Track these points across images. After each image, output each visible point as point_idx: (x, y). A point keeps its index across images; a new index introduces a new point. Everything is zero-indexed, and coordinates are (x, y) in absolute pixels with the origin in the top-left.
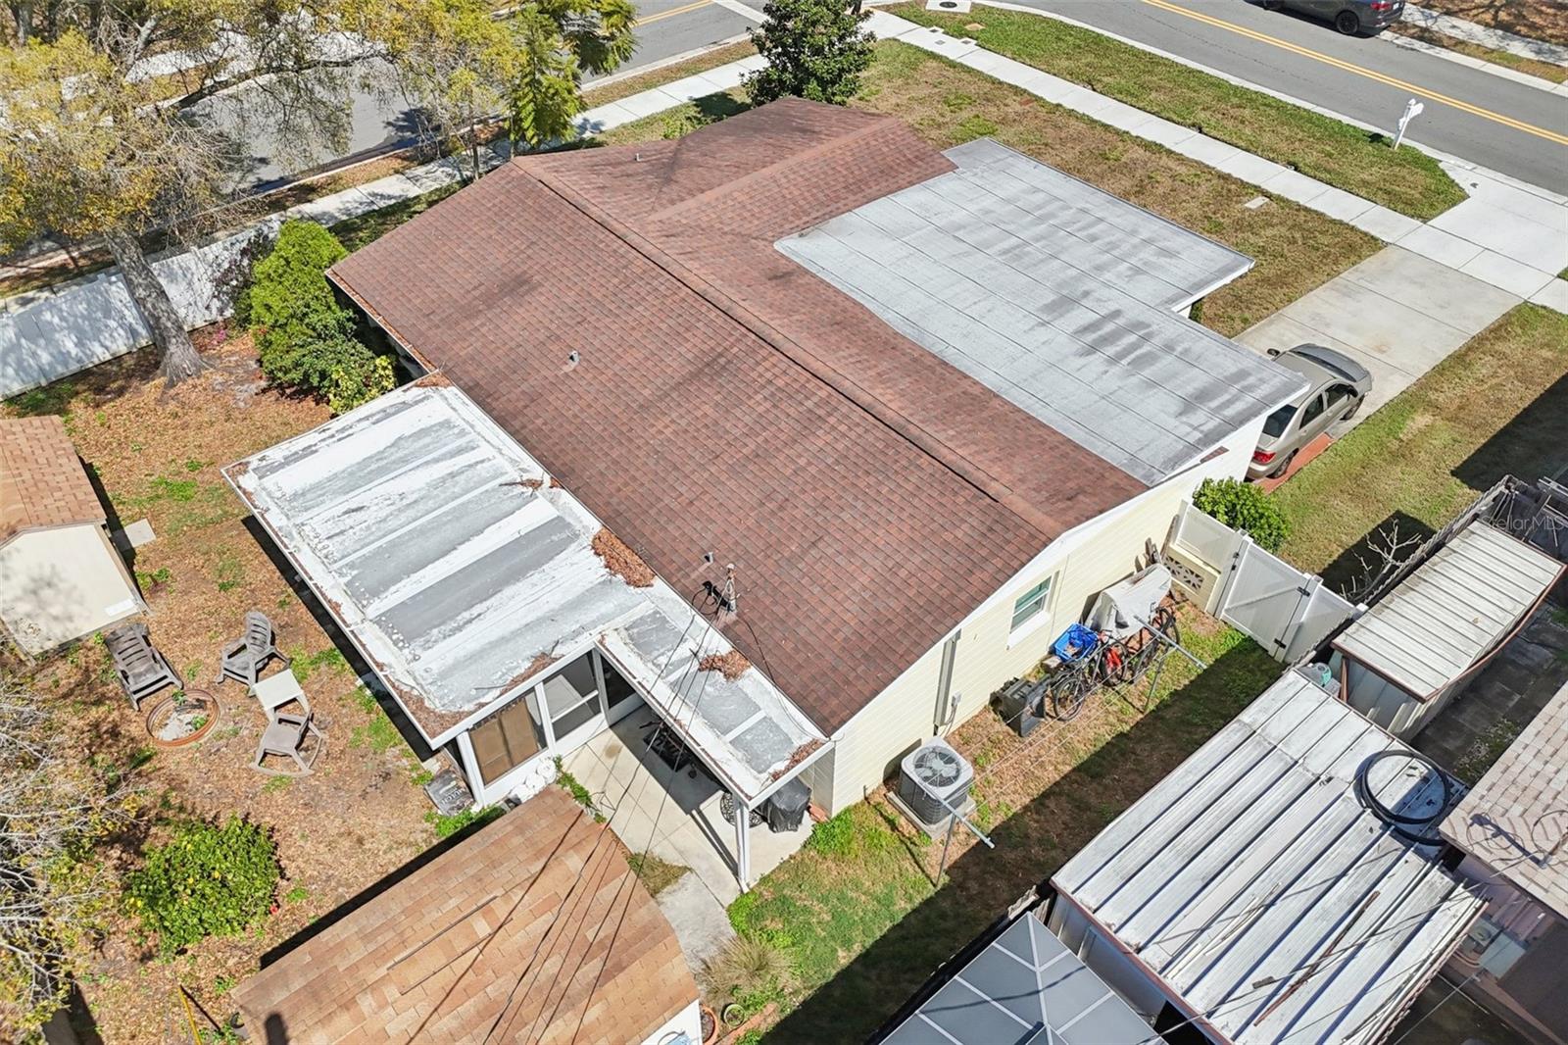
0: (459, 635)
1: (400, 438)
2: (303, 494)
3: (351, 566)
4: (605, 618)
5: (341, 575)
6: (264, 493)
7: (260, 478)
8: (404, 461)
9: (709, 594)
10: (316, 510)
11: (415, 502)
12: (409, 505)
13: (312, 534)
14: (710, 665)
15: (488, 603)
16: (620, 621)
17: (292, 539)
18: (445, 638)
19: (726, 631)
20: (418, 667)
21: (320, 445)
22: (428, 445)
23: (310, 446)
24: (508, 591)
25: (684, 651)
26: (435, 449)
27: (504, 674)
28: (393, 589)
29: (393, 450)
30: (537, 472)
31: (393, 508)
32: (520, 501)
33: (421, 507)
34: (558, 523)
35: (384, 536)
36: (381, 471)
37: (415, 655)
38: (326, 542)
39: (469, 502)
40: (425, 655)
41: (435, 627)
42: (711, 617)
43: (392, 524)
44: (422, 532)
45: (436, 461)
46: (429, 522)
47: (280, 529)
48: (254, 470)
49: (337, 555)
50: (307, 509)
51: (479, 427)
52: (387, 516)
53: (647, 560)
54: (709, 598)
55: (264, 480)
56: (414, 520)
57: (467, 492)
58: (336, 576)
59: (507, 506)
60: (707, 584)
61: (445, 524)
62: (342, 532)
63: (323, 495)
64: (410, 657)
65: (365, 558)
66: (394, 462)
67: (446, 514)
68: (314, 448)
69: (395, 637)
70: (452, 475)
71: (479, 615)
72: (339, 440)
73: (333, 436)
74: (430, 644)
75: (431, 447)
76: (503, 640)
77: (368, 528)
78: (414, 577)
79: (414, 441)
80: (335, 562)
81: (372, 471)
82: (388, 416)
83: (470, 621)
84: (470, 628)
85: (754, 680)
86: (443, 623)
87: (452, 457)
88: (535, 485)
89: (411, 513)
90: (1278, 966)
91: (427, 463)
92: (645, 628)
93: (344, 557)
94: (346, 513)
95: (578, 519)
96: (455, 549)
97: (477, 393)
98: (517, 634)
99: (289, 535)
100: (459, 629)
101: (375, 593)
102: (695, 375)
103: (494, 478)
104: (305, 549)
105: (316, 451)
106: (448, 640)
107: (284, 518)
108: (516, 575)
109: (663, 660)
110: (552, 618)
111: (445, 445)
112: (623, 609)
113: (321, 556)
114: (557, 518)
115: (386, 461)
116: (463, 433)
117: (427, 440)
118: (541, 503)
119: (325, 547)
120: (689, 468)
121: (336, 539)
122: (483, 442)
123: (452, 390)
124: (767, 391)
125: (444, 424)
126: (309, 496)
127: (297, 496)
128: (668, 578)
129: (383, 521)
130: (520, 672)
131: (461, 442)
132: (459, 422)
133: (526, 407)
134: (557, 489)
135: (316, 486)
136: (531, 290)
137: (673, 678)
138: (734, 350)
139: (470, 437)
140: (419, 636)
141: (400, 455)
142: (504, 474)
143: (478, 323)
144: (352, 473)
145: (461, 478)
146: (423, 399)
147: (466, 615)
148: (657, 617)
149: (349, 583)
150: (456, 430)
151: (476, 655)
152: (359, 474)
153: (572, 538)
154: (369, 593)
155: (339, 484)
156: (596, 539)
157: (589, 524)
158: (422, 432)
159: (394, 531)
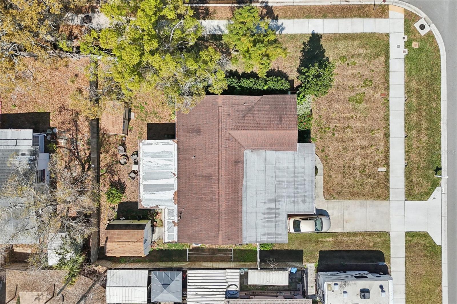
0: (151, 195)
1: (164, 151)
2: (146, 153)
3: (145, 172)
4: (167, 206)
5: (143, 173)
6: (141, 149)
8: (162, 157)
10: (146, 158)
11: (159, 166)
12: (157, 166)
13: (144, 162)
14: (174, 222)
15: (156, 192)
16: (169, 208)
18: (149, 194)
19: (178, 220)
20: (143, 196)
21: (154, 144)
22: (167, 156)
23: (152, 143)
24: (160, 192)
25: (172, 218)
26: (167, 157)
27: (152, 205)
28: (148, 181)
29: (162, 153)
30: (176, 173)
31: (155, 165)
32: (171, 177)
33: (159, 168)
34: (172, 185)
36: (158, 156)
39: (165, 172)
40: (145, 195)
42: (178, 217)
44: (156, 173)
45: (166, 160)
46: (158, 172)
48: (142, 143)
49: (145, 169)
51: (175, 157)
53: (178, 202)
54: (180, 214)
55: (143, 146)
56: (157, 170)
57: (166, 170)
59: (169, 177)
60: (181, 212)
61: (160, 174)
62: (147, 165)
65: (147, 172)
67: (161, 172)
69: (144, 189)
70: (166, 165)
72: (156, 145)
73: (156, 143)
74: (147, 194)
76: (154, 200)
77: (150, 167)
78: (151, 181)
79: (165, 153)
82: (165, 144)
83: (153, 194)
84: (152, 194)
85: (176, 228)
86: (150, 191)
87: (168, 161)
88: (175, 175)
89: (157, 168)
90: (199, 293)
91: (164, 159)
92: (171, 211)
94: (149, 162)
95: (175, 186)
96: (158, 179)
97: (178, 149)
98: (157, 200)
99: (141, 160)
100: (151, 194)
101: (146, 180)
102: (206, 176)
103: (171, 170)
104: (141, 164)
105: (152, 145)
107: (142, 156)
108: (162, 190)
109: (169, 217)
110: (162, 201)
111: (169, 157)
112: (170, 206)
113: (143, 168)
114: (173, 184)
115: (159, 155)
116: (172, 157)
117: (167, 154)
118: (173, 179)
119: (144, 166)
120: (193, 192)
121: (146, 166)
122: (174, 161)
123: (176, 145)
124: (212, 189)
125: (171, 152)
126: (147, 154)
127: (145, 153)
128: (178, 207)
129: (153, 167)
130: (154, 206)
131: (171, 158)
132: (173, 154)
133: (182, 160)
134: (177, 179)
135: (149, 153)
136: (199, 135)
137: (168, 221)
138: (214, 177)
139: (172, 158)
140: (146, 191)
141: (162, 155)
142: (172, 170)
143: (188, 135)
144: (154, 154)
145: (167, 166)
146: (172, 144)
147: (153, 192)
148: (173, 210)
149: (143, 176)
150: (172, 155)
151: (150, 200)
152: (155, 155)
153: (173, 189)
154: (145, 179)
155: (151, 155)
156: (175, 192)
157: (176, 189)
158: (168, 152)
159: (153, 170)
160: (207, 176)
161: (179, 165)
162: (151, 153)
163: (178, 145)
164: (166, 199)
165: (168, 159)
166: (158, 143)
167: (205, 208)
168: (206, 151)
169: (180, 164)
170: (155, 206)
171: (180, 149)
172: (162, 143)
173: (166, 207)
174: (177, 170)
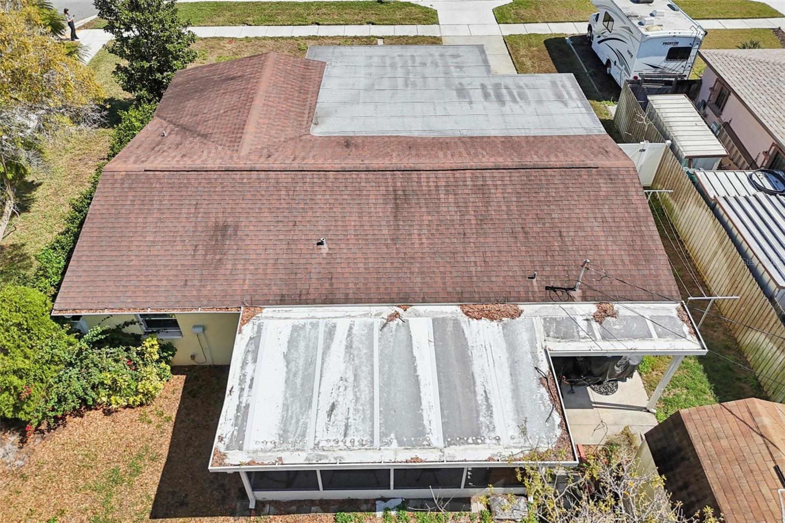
1: (285, 356)
2: (286, 431)
3: (383, 435)
4: (533, 341)
5: (389, 443)
6: (260, 454)
7: (241, 449)
8: (310, 363)
9: (555, 291)
10: (310, 431)
11: (355, 375)
12: (355, 380)
13: (332, 443)
14: (599, 318)
15: (478, 383)
16: (540, 335)
17: (326, 457)
18: (491, 417)
19: (585, 299)
20: (505, 441)
21: (244, 399)
22: (307, 346)
23: (238, 406)
24: (476, 369)
25: (583, 324)
26: (316, 343)
27: (543, 404)
28: (426, 422)
29: (293, 364)
30: (387, 310)
31: (350, 389)
32: (403, 330)
33: (363, 375)
34: (438, 324)
35: (372, 405)
36: (308, 379)
37: (495, 438)
38: (348, 439)
40: (498, 433)
41: (478, 417)
42: (571, 299)
43: (365, 396)
44: (386, 385)
45: (327, 348)
46: (381, 377)
47: (307, 459)
48: (228, 448)
49: (367, 438)
50: (303, 435)
51: (319, 315)
52: (355, 395)
53: (506, 300)
54: (558, 293)
55: (245, 447)
56: (372, 383)
57: (371, 347)
58: (386, 447)
59: (402, 335)
60: (547, 288)
62: (347, 427)
63: (298, 421)
64: (494, 441)
65: (385, 424)
66: (305, 370)
67: (381, 366)
68: (244, 405)
69: (470, 441)
70: (349, 347)
71: (485, 392)
72: (250, 387)
73: (242, 390)
74: (491, 427)
75: (311, 345)
76: (516, 391)
77: (356, 410)
79: (296, 350)
80: (372, 442)
81: (302, 385)
82: (256, 353)
83: (487, 399)
84: (492, 401)
85: (622, 309)
86: (478, 412)
87: (332, 340)
88: (396, 315)
89: (364, 384)
91: (324, 354)
92: (553, 329)
93: (372, 435)
94: (330, 415)
95: (442, 313)
96: (417, 376)
97: (283, 301)
98: (515, 382)
99: (321, 457)
100: (489, 407)
101: (422, 433)
102: (397, 207)
103: (372, 329)
104: (342, 453)
105: (247, 406)
106: (495, 415)
107: (300, 453)
108: (465, 360)
109: (583, 334)
110: (515, 362)
111: (317, 338)
112: (532, 329)
113: (359, 447)
114: (434, 320)
115: (300, 373)
116: (315, 326)
117: (302, 344)
118: (414, 322)
119: (352, 442)
120: (460, 248)
121: (351, 432)
122: (334, 320)
123: (268, 311)
124: (442, 191)
125: (296, 329)
126: (291, 428)
127: (284, 436)
128: (527, 300)
129: (357, 399)
130: (546, 395)
131: (322, 329)
132: (302, 322)
133: (331, 285)
134: (409, 309)
135: (285, 421)
136: (236, 228)
137: (598, 336)
138: (399, 184)
139: (322, 323)
140: (479, 428)
141: (301, 363)
142: (372, 324)
143: (229, 267)
144: (293, 396)
145: (356, 344)
146: (260, 327)
147: (480, 398)
148: (548, 322)
149: (400, 443)
150: (308, 327)
151: (519, 409)
152: (298, 392)
153: (456, 323)
154: (419, 437)
155: (296, 407)
156: (467, 313)
157: (451, 310)
158: (292, 343)
159: (372, 398)
160: (396, 204)
161: (351, 296)
162: (286, 407)
163: (268, 303)
164: (504, 345)
165: (325, 342)
166: (242, 381)
167: (514, 208)
168: (302, 206)
169: (347, 294)
170: (543, 390)
171: (283, 296)
172: (244, 363)
173: (538, 345)
174: (375, 309)
